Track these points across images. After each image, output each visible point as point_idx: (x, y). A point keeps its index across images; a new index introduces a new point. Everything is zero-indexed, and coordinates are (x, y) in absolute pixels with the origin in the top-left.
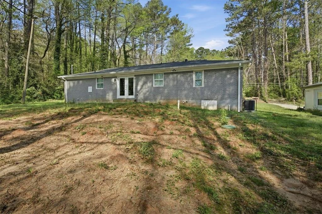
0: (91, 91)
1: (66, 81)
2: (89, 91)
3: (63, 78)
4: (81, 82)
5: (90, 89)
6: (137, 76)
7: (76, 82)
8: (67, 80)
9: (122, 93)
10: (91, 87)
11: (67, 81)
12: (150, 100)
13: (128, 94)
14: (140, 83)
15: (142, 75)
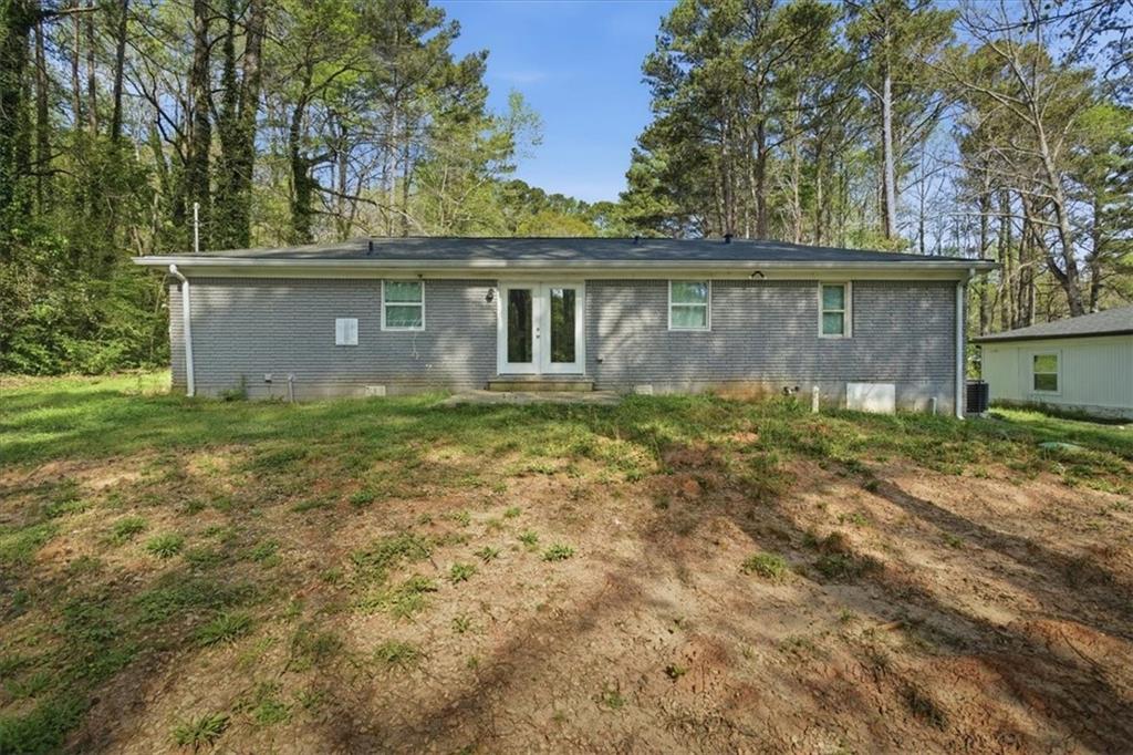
0: (354, 340)
1: (186, 285)
2: (340, 340)
3: (173, 269)
4: (281, 291)
5: (347, 331)
6: (595, 286)
7: (249, 292)
8: (192, 281)
9: (520, 351)
10: (356, 320)
11: (190, 284)
12: (655, 382)
13: (549, 358)
14: (609, 312)
15: (619, 284)
